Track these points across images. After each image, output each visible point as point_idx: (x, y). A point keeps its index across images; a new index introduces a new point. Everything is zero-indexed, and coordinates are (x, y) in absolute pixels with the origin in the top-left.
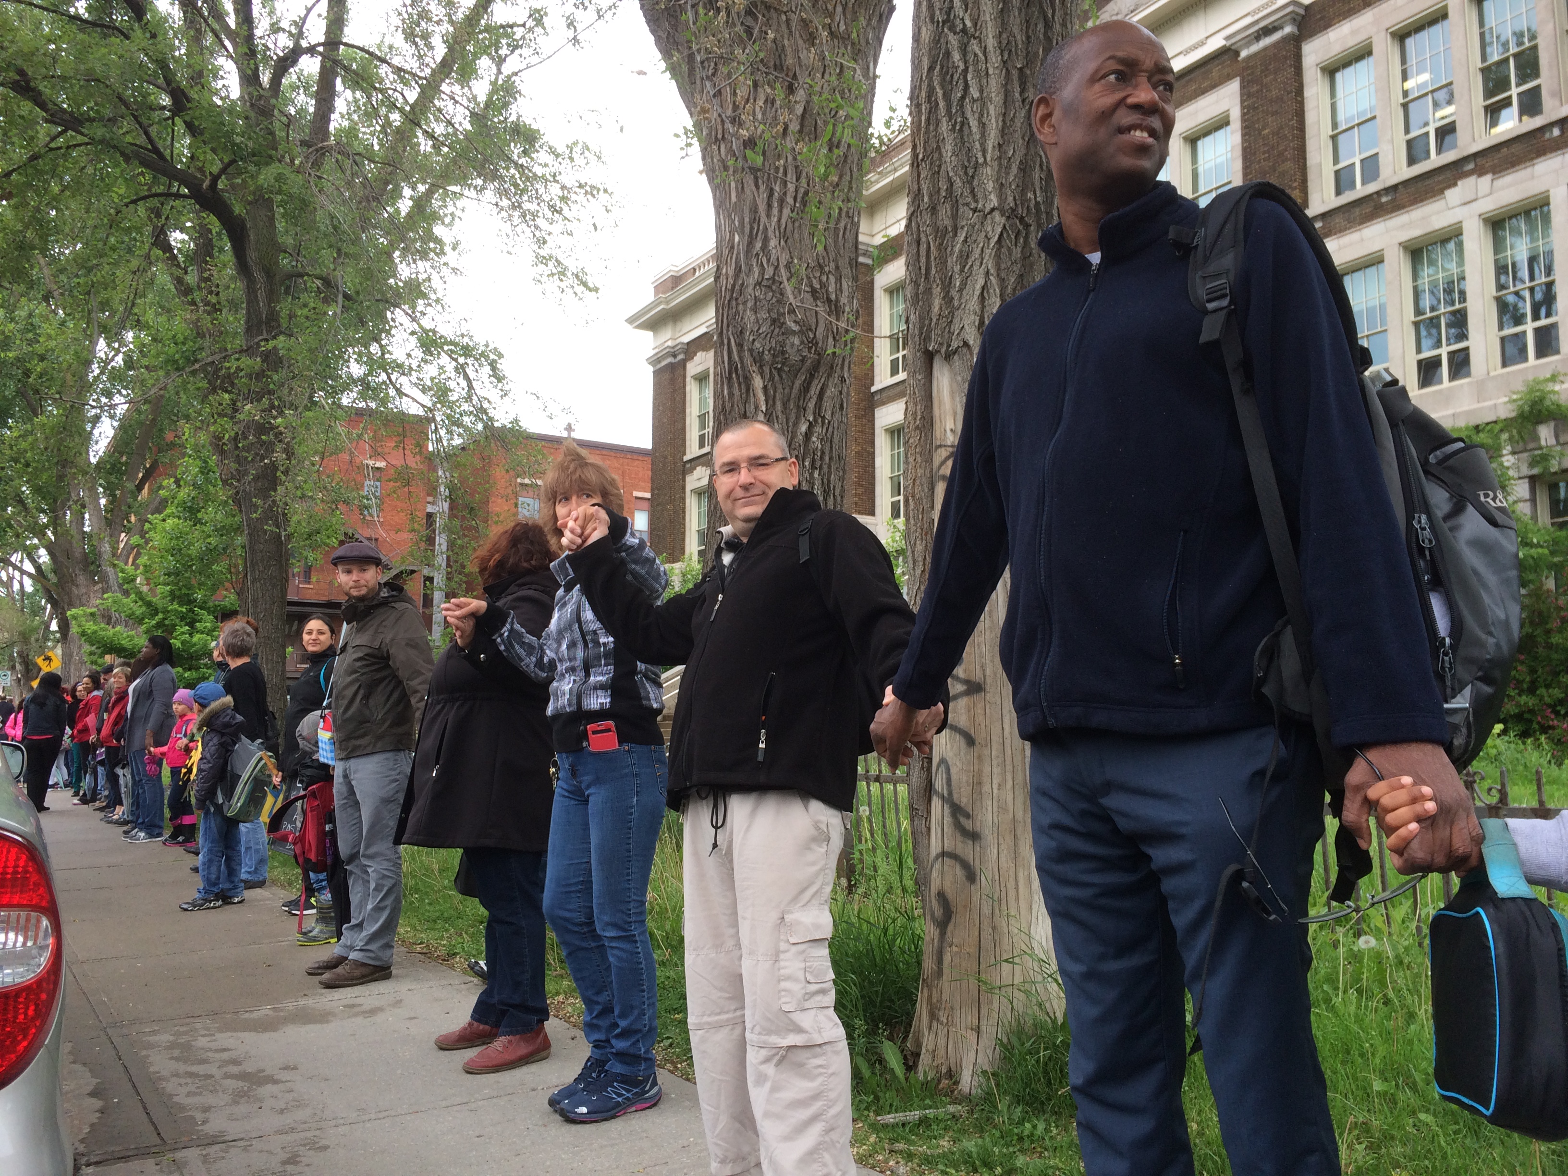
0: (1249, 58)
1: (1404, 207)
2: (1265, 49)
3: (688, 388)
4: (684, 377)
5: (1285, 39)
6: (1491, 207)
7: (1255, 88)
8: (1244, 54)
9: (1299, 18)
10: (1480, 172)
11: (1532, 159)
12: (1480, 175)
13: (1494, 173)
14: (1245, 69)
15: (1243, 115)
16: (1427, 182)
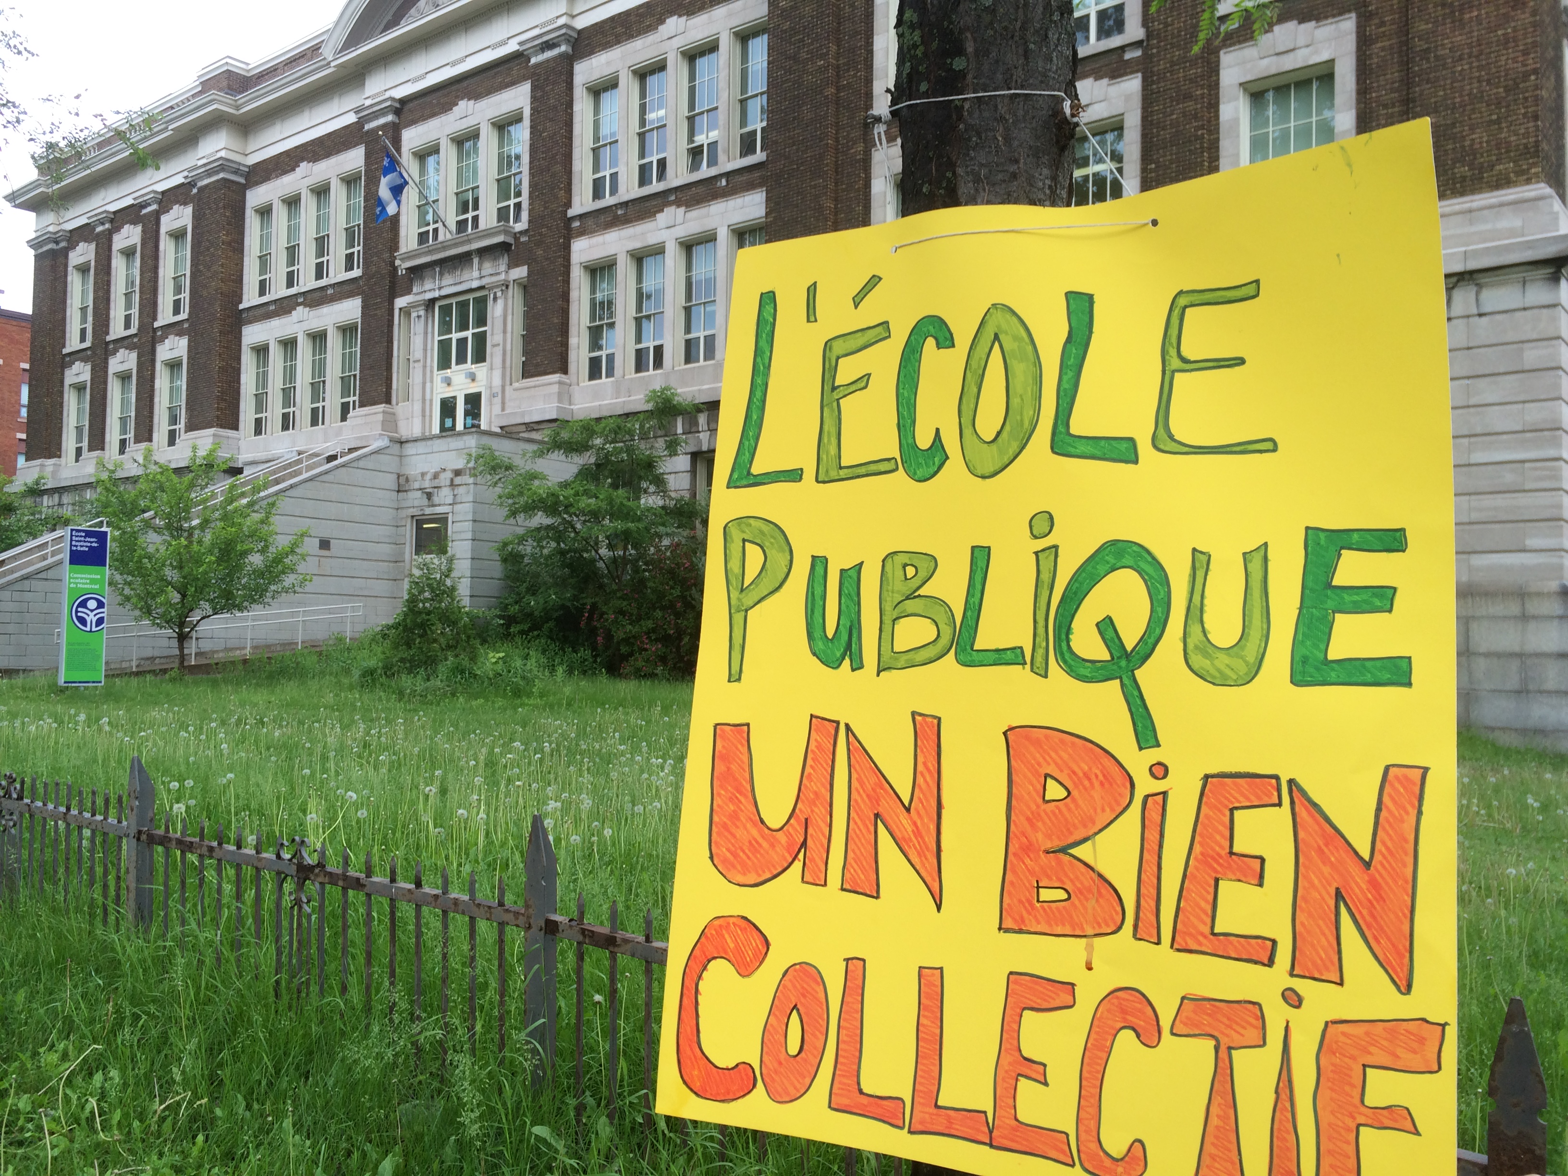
0: (537, 65)
1: (631, 222)
2: (548, 61)
3: (69, 278)
4: (66, 266)
5: (562, 56)
6: (683, 234)
7: (539, 94)
8: (533, 60)
9: (573, 40)
10: (678, 203)
11: (709, 201)
12: (679, 206)
13: (687, 206)
14: (534, 74)
15: (531, 115)
16: (647, 204)
